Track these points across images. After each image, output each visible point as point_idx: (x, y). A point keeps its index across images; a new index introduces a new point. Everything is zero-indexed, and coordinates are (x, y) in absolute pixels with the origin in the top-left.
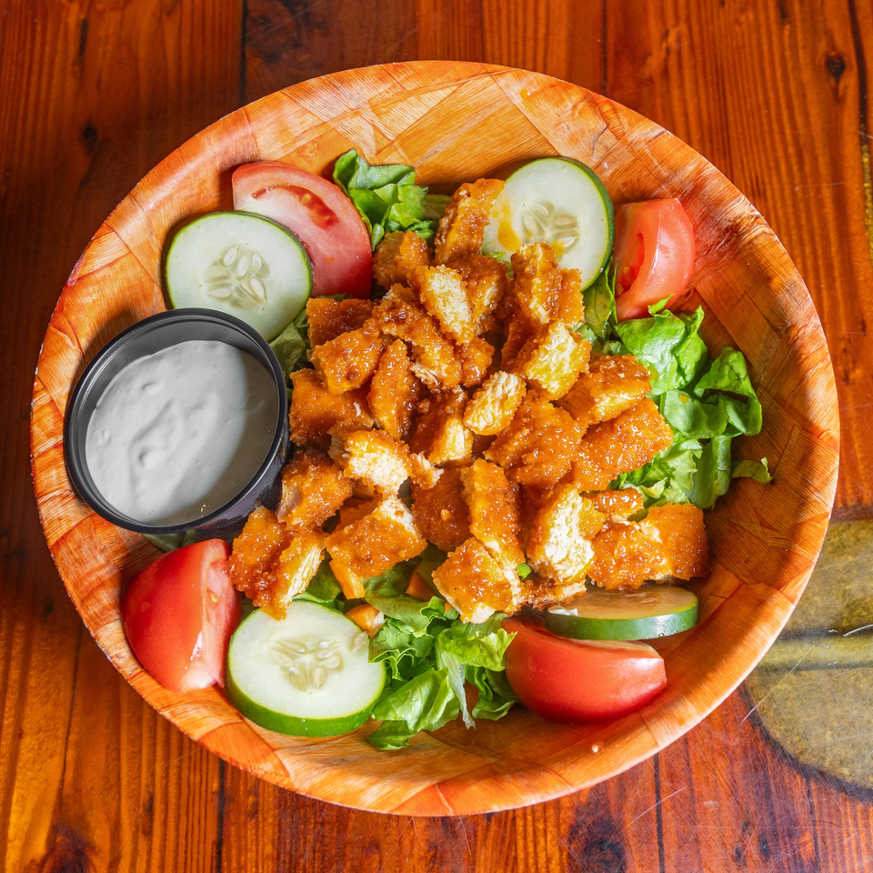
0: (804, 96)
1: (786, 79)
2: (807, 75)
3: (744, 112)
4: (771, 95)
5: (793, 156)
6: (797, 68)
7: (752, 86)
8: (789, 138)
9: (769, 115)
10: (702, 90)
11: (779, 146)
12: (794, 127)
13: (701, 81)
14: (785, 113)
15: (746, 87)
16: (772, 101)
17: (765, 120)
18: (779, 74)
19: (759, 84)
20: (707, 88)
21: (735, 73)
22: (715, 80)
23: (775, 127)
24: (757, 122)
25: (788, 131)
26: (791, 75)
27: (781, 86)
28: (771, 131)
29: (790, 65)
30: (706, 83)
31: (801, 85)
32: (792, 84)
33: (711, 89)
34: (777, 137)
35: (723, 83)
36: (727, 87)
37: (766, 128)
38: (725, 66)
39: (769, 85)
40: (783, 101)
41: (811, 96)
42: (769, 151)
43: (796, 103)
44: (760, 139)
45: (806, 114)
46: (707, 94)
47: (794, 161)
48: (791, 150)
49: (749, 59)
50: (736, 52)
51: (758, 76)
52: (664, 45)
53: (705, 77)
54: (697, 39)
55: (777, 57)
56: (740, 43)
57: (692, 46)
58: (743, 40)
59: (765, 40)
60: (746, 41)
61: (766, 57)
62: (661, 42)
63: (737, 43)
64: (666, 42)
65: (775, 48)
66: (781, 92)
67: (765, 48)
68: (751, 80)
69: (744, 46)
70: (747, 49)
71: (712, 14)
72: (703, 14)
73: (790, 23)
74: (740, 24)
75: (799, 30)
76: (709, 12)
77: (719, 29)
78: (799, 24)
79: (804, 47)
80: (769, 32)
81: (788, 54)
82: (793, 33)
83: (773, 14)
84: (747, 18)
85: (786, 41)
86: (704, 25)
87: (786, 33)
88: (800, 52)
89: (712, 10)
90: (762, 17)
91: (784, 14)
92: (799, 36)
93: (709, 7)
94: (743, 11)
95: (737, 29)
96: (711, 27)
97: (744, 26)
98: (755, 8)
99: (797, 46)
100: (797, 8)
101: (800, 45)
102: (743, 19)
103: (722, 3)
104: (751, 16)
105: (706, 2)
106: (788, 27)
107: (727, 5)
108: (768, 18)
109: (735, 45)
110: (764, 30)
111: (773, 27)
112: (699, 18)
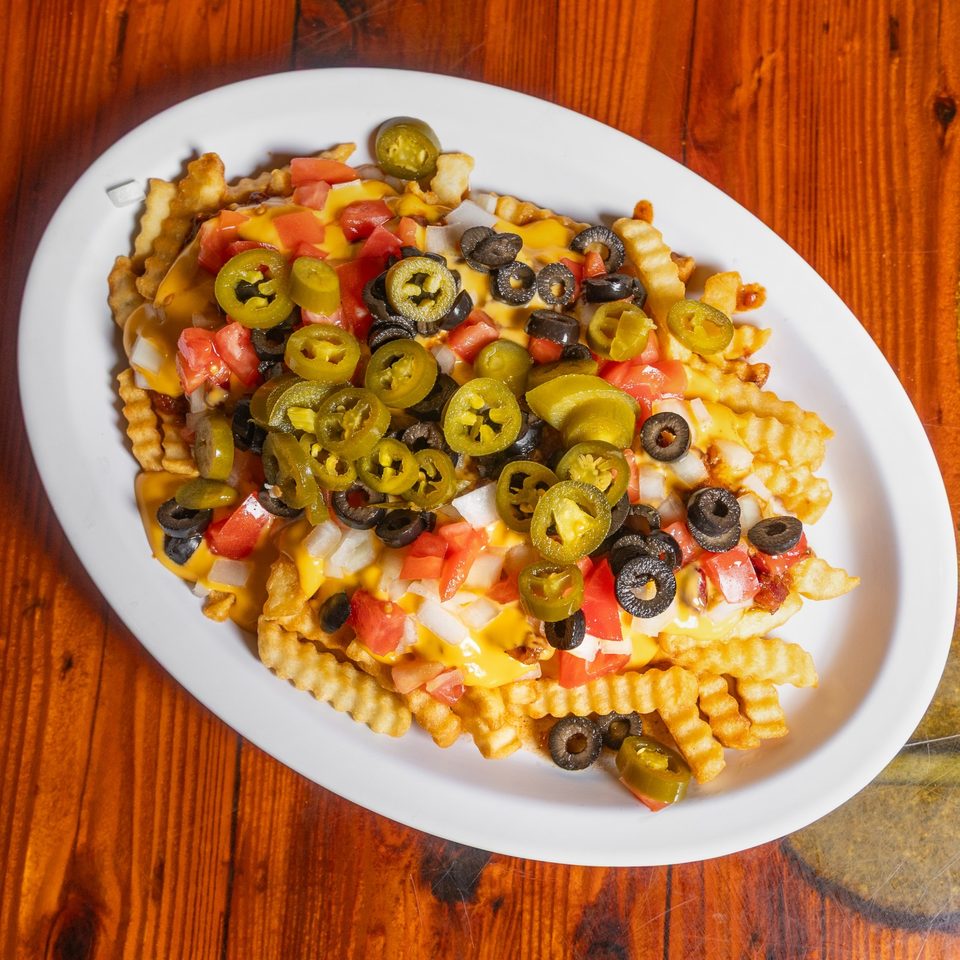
0: (906, 144)
1: (887, 123)
2: (911, 119)
3: (837, 158)
4: (869, 141)
5: (885, 215)
6: (901, 110)
7: (849, 129)
8: (883, 193)
9: (864, 166)
10: (793, 131)
11: (871, 202)
12: (890, 182)
13: (793, 119)
14: (882, 163)
15: (842, 131)
16: (869, 148)
17: (858, 171)
18: (880, 116)
19: (857, 127)
20: (798, 129)
21: (831, 112)
22: (808, 121)
23: (869, 179)
24: (850, 173)
25: (883, 185)
26: (894, 119)
27: (881, 130)
28: (864, 184)
29: (894, 105)
30: (797, 123)
31: (903, 130)
32: (894, 128)
33: (802, 130)
34: (870, 191)
35: (817, 125)
36: (821, 129)
37: (859, 180)
38: (822, 104)
39: (868, 128)
40: (881, 149)
41: (913, 146)
42: (860, 207)
43: (895, 152)
44: (850, 192)
45: (905, 165)
46: (798, 136)
47: (885, 220)
48: (884, 207)
49: (849, 97)
50: (835, 87)
51: (857, 120)
52: (756, 75)
53: (798, 115)
54: (793, 70)
55: (880, 96)
56: (841, 76)
57: (787, 79)
58: (845, 74)
59: (869, 73)
60: (848, 75)
61: (869, 94)
62: (753, 72)
63: (838, 76)
64: (759, 71)
65: (880, 84)
66: (881, 138)
67: (869, 83)
68: (849, 121)
69: (845, 81)
70: (849, 85)
71: (814, 40)
72: (803, 40)
73: (900, 56)
74: (844, 54)
75: (909, 65)
76: (811, 38)
77: (819, 58)
78: (909, 57)
79: (912, 87)
80: (875, 66)
81: (893, 92)
82: (902, 68)
83: (881, 43)
84: (852, 48)
85: (893, 78)
86: (803, 54)
87: (894, 68)
88: (907, 92)
89: (814, 35)
90: (869, 47)
91: (894, 45)
92: (909, 73)
93: (811, 31)
94: (849, 37)
95: (840, 59)
96: (810, 56)
97: (848, 57)
98: (862, 35)
99: (904, 82)
100: (910, 37)
101: (908, 82)
102: (847, 48)
103: (826, 27)
104: (857, 45)
105: (808, 25)
106: (897, 60)
107: (831, 30)
108: (875, 49)
109: (835, 79)
110: (869, 62)
111: (881, 61)
112: (799, 44)
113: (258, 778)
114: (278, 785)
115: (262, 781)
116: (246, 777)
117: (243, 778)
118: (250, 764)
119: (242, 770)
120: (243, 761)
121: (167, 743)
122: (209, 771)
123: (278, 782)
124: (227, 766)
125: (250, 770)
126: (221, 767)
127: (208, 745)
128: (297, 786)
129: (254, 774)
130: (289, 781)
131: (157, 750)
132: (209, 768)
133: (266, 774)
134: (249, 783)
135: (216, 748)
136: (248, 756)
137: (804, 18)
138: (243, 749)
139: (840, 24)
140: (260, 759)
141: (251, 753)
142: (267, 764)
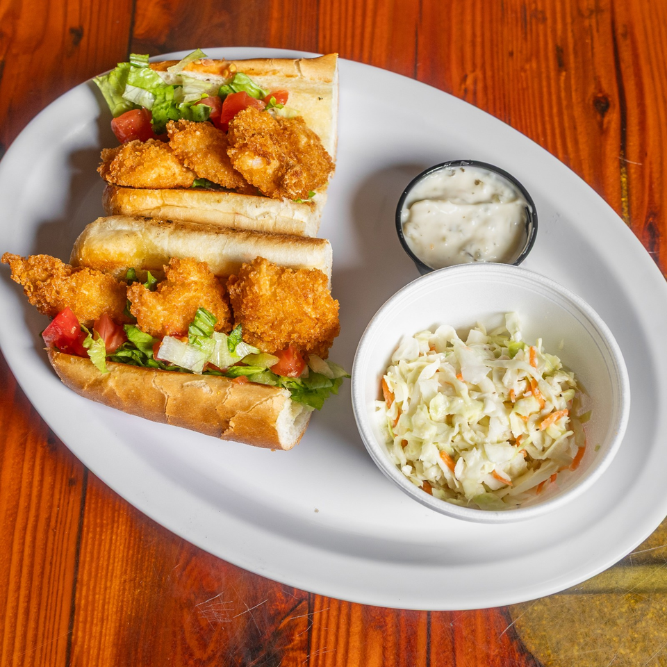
0: (575, 128)
1: (560, 113)
2: (578, 111)
4: (548, 126)
6: (570, 106)
7: (533, 120)
14: (559, 141)
15: (528, 121)
16: (549, 132)
18: (555, 110)
19: (539, 119)
21: (520, 111)
22: (503, 115)
25: (561, 155)
26: (565, 112)
27: (556, 120)
29: (564, 103)
31: (572, 118)
32: (566, 118)
35: (509, 117)
36: (512, 120)
38: (512, 103)
39: (547, 119)
40: (557, 131)
41: (580, 129)
43: (568, 133)
45: (576, 142)
49: (531, 98)
50: (521, 92)
51: (538, 112)
52: (463, 87)
53: (495, 111)
54: (489, 82)
55: (554, 97)
56: (525, 85)
57: (485, 88)
58: (527, 83)
59: (544, 83)
60: (530, 85)
61: (546, 97)
62: (461, 85)
63: (522, 85)
64: (465, 84)
65: (553, 90)
66: (556, 125)
67: (545, 90)
68: (532, 115)
69: (527, 88)
70: (530, 91)
71: (503, 63)
72: (496, 64)
73: (566, 70)
74: (525, 71)
75: (573, 76)
76: (500, 62)
77: (508, 74)
78: (573, 72)
79: (576, 90)
80: (548, 78)
81: (563, 94)
82: (568, 78)
83: (552, 63)
84: (531, 67)
85: (562, 85)
86: (496, 71)
87: (562, 78)
88: (574, 94)
89: (503, 59)
90: (543, 66)
91: (561, 64)
92: (573, 82)
93: (500, 57)
94: (528, 60)
95: (523, 74)
96: (501, 73)
97: (528, 72)
98: (538, 57)
99: (570, 88)
100: (572, 58)
101: (573, 88)
102: (527, 67)
103: (511, 54)
104: (534, 65)
105: (497, 53)
106: (564, 74)
107: (515, 55)
108: (547, 67)
109: (520, 87)
110: (544, 76)
111: (553, 74)
112: (492, 65)
113: (90, 608)
114: (106, 613)
115: (93, 610)
116: (80, 607)
117: (76, 609)
118: (83, 597)
119: (77, 602)
120: (77, 595)
122: (49, 604)
123: (106, 611)
124: (64, 598)
125: (83, 602)
126: (59, 599)
127: (49, 583)
128: (122, 614)
129: (86, 605)
130: (114, 610)
132: (50, 601)
133: (96, 605)
134: (82, 612)
135: (56, 583)
136: (81, 590)
137: (495, 49)
138: (78, 585)
139: (521, 52)
140: (91, 593)
141: (85, 589)
142: (97, 596)
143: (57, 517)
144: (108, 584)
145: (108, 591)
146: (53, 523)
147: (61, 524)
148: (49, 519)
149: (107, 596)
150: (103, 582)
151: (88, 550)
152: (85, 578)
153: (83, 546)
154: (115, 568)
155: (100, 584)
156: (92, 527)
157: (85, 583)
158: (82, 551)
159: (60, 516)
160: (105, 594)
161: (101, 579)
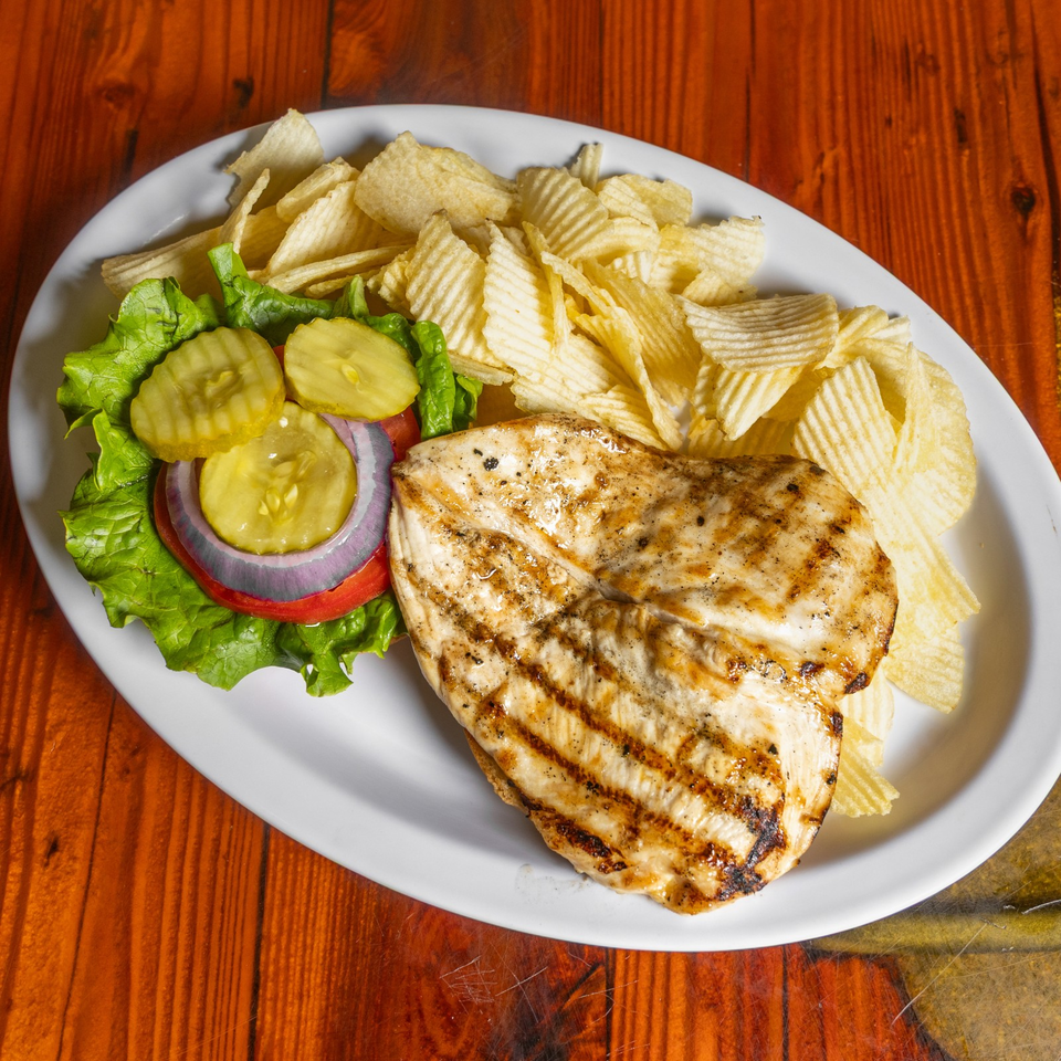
0: (985, 236)
1: (963, 215)
2: (988, 210)
3: (912, 253)
4: (945, 234)
5: (970, 309)
6: (977, 201)
7: (922, 222)
8: (966, 286)
9: (942, 259)
10: (862, 227)
11: (954, 296)
12: (972, 274)
13: (861, 214)
14: (962, 256)
15: (916, 224)
16: (946, 241)
17: (937, 264)
18: (955, 208)
19: (931, 220)
20: (868, 224)
21: (903, 208)
22: (878, 216)
23: (950, 273)
24: (928, 266)
25: (965, 278)
26: (970, 210)
27: (957, 222)
28: (945, 278)
29: (969, 197)
30: (867, 218)
31: (981, 221)
32: (971, 219)
33: (873, 225)
34: (952, 285)
35: (888, 218)
36: (893, 223)
37: (938, 274)
38: (891, 196)
39: (944, 221)
40: (959, 241)
41: (993, 237)
42: (942, 301)
43: (975, 243)
44: (930, 287)
45: (987, 257)
46: (868, 231)
47: (971, 315)
48: (969, 301)
49: (919, 190)
50: (904, 180)
51: (930, 211)
52: (818, 171)
53: (866, 210)
54: (857, 164)
55: (953, 188)
56: (909, 169)
57: (851, 172)
58: (913, 166)
59: (939, 167)
60: (917, 169)
61: (940, 187)
62: (814, 169)
63: (906, 169)
64: (821, 168)
65: (952, 177)
66: (958, 230)
67: (939, 177)
68: (922, 216)
69: (914, 174)
70: (918, 178)
71: (876, 135)
72: (866, 135)
73: (970, 147)
74: (910, 148)
75: (980, 156)
76: (873, 133)
77: (885, 154)
78: (980, 149)
79: (985, 177)
80: (944, 158)
81: (966, 184)
82: (973, 160)
83: (949, 136)
84: (918, 141)
85: (965, 169)
86: (867, 148)
87: (965, 159)
88: (982, 182)
89: (876, 130)
90: (936, 139)
91: (963, 137)
92: (980, 164)
93: (873, 126)
94: (914, 131)
95: (906, 153)
96: (874, 150)
97: (915, 150)
98: (928, 128)
99: (977, 175)
100: (978, 129)
101: (982, 174)
102: (913, 141)
103: (889, 122)
104: (923, 138)
105: (869, 121)
106: (967, 152)
107: (894, 124)
108: (943, 142)
109: (902, 172)
110: (937, 155)
111: (950, 151)
112: (861, 139)
113: (282, 978)
114: (306, 986)
115: (287, 980)
116: (267, 977)
117: (262, 979)
118: (271, 960)
119: (262, 968)
120: (263, 958)
121: (171, 938)
122: (221, 972)
123: (306, 982)
124: (243, 963)
125: (271, 969)
126: (236, 966)
127: (220, 938)
128: (329, 985)
129: (276, 974)
130: (318, 980)
131: (159, 948)
132: (222, 968)
133: (291, 973)
134: (270, 984)
135: (230, 943)
136: (268, 951)
137: (865, 113)
138: (263, 943)
139: (903, 119)
140: (283, 954)
141: (273, 947)
142: (292, 960)
143: (230, 837)
144: (309, 941)
145: (308, 952)
146: (224, 848)
147: (235, 849)
148: (217, 841)
149: (307, 960)
150: (301, 939)
151: (278, 888)
152: (274, 931)
153: (270, 882)
154: (318, 915)
155: (297, 941)
156: (282, 852)
157: (274, 939)
158: (269, 891)
159: (234, 836)
160: (303, 957)
161: (298, 933)
